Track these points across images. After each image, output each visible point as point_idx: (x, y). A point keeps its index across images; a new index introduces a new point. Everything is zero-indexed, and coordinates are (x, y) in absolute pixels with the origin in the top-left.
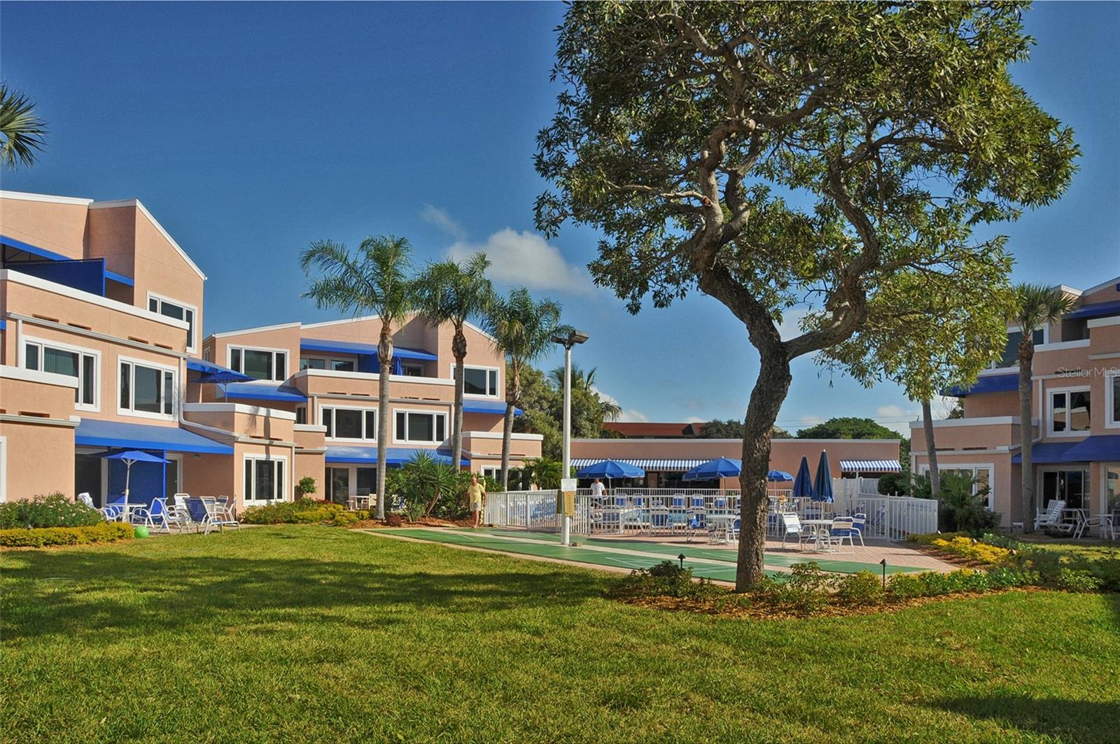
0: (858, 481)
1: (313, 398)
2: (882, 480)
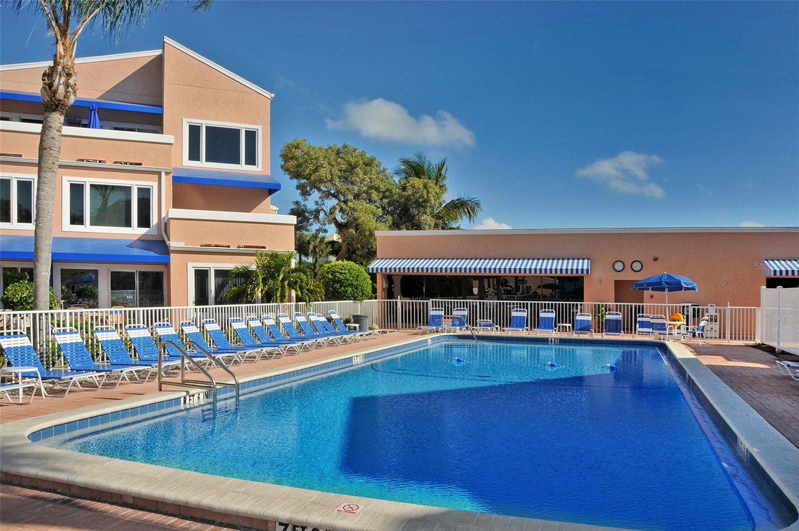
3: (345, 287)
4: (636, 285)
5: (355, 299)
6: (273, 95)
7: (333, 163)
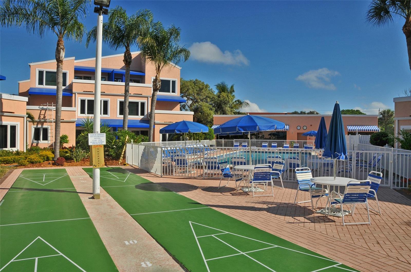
0: (357, 136)
1: (75, 94)
2: (373, 136)
3: (207, 135)
4: (303, 135)
5: (210, 139)
6: (181, 68)
7: (194, 88)
